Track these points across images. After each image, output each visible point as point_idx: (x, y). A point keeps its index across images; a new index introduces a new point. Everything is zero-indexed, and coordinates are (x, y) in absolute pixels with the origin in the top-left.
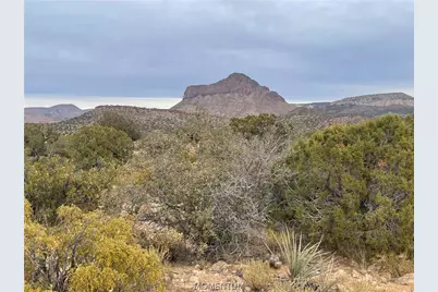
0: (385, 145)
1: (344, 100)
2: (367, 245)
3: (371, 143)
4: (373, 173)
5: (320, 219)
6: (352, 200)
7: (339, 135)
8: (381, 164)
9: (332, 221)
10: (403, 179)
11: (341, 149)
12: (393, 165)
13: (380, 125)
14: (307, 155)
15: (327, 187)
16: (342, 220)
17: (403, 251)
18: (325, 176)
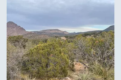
0: (52, 50)
1: (42, 31)
2: (48, 76)
3: (49, 50)
4: (49, 57)
5: (36, 70)
6: (44, 65)
7: (41, 48)
8: (51, 55)
9: (39, 70)
10: (56, 59)
11: (41, 51)
12: (54, 55)
13: (51, 45)
14: (32, 53)
15: (38, 61)
16: (42, 70)
17: (57, 77)
18: (37, 58)
